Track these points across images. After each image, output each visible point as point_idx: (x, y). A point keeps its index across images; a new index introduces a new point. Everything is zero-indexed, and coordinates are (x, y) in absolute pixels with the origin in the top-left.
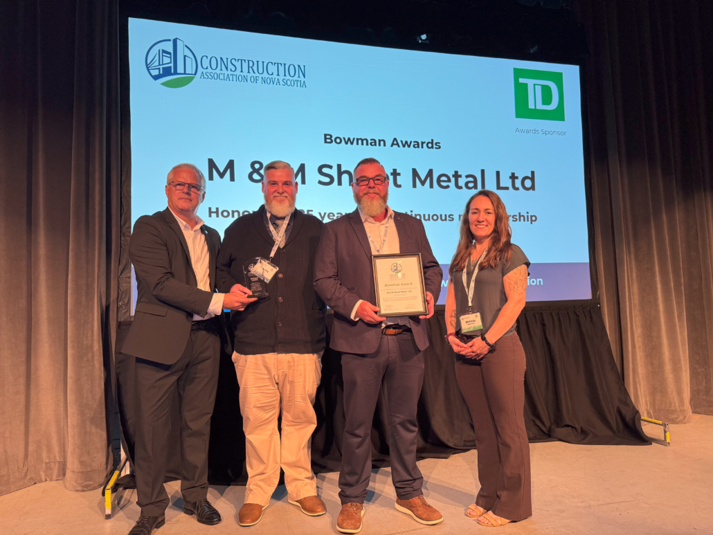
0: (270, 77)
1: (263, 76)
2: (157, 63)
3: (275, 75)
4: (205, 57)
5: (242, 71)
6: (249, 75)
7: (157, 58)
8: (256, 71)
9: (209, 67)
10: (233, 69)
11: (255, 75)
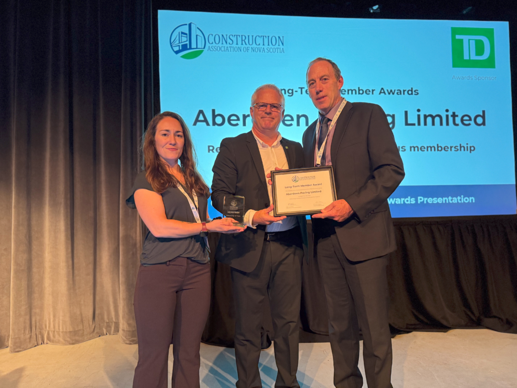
0: (258, 46)
1: (253, 46)
2: (178, 42)
3: (261, 46)
4: (211, 35)
5: (237, 44)
6: (243, 46)
7: (178, 38)
8: (247, 43)
9: (214, 42)
10: (231, 42)
11: (246, 46)
